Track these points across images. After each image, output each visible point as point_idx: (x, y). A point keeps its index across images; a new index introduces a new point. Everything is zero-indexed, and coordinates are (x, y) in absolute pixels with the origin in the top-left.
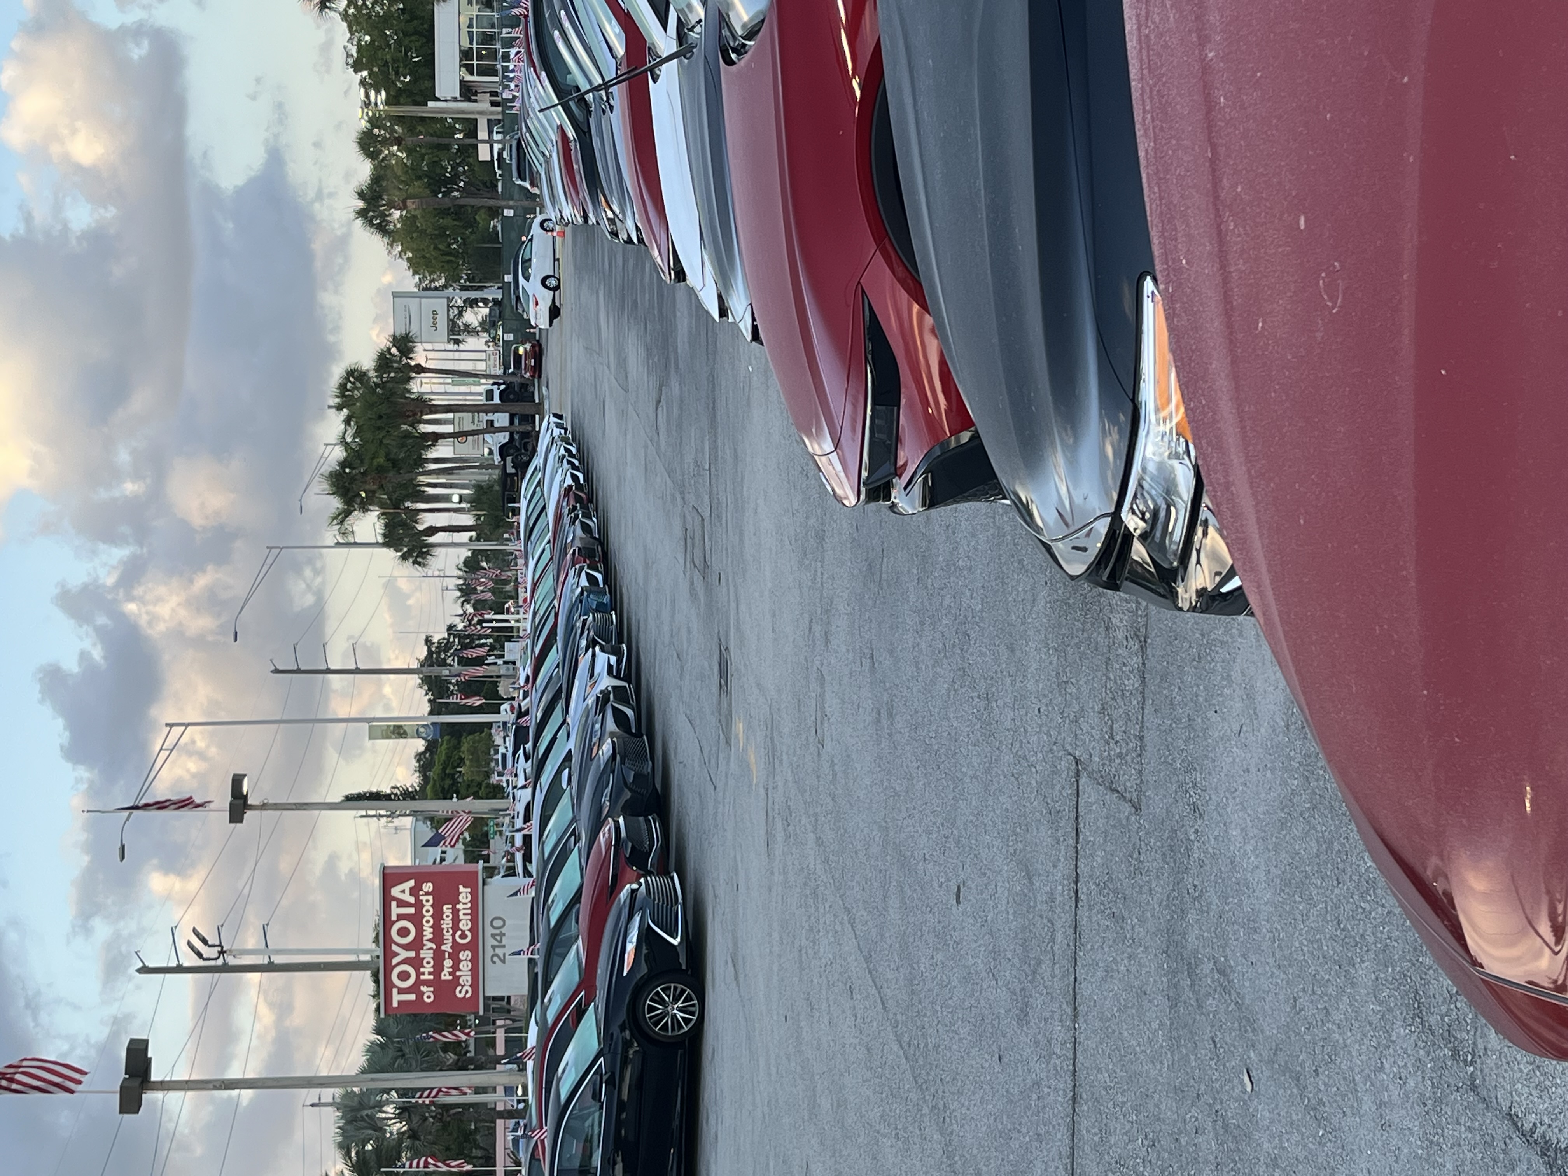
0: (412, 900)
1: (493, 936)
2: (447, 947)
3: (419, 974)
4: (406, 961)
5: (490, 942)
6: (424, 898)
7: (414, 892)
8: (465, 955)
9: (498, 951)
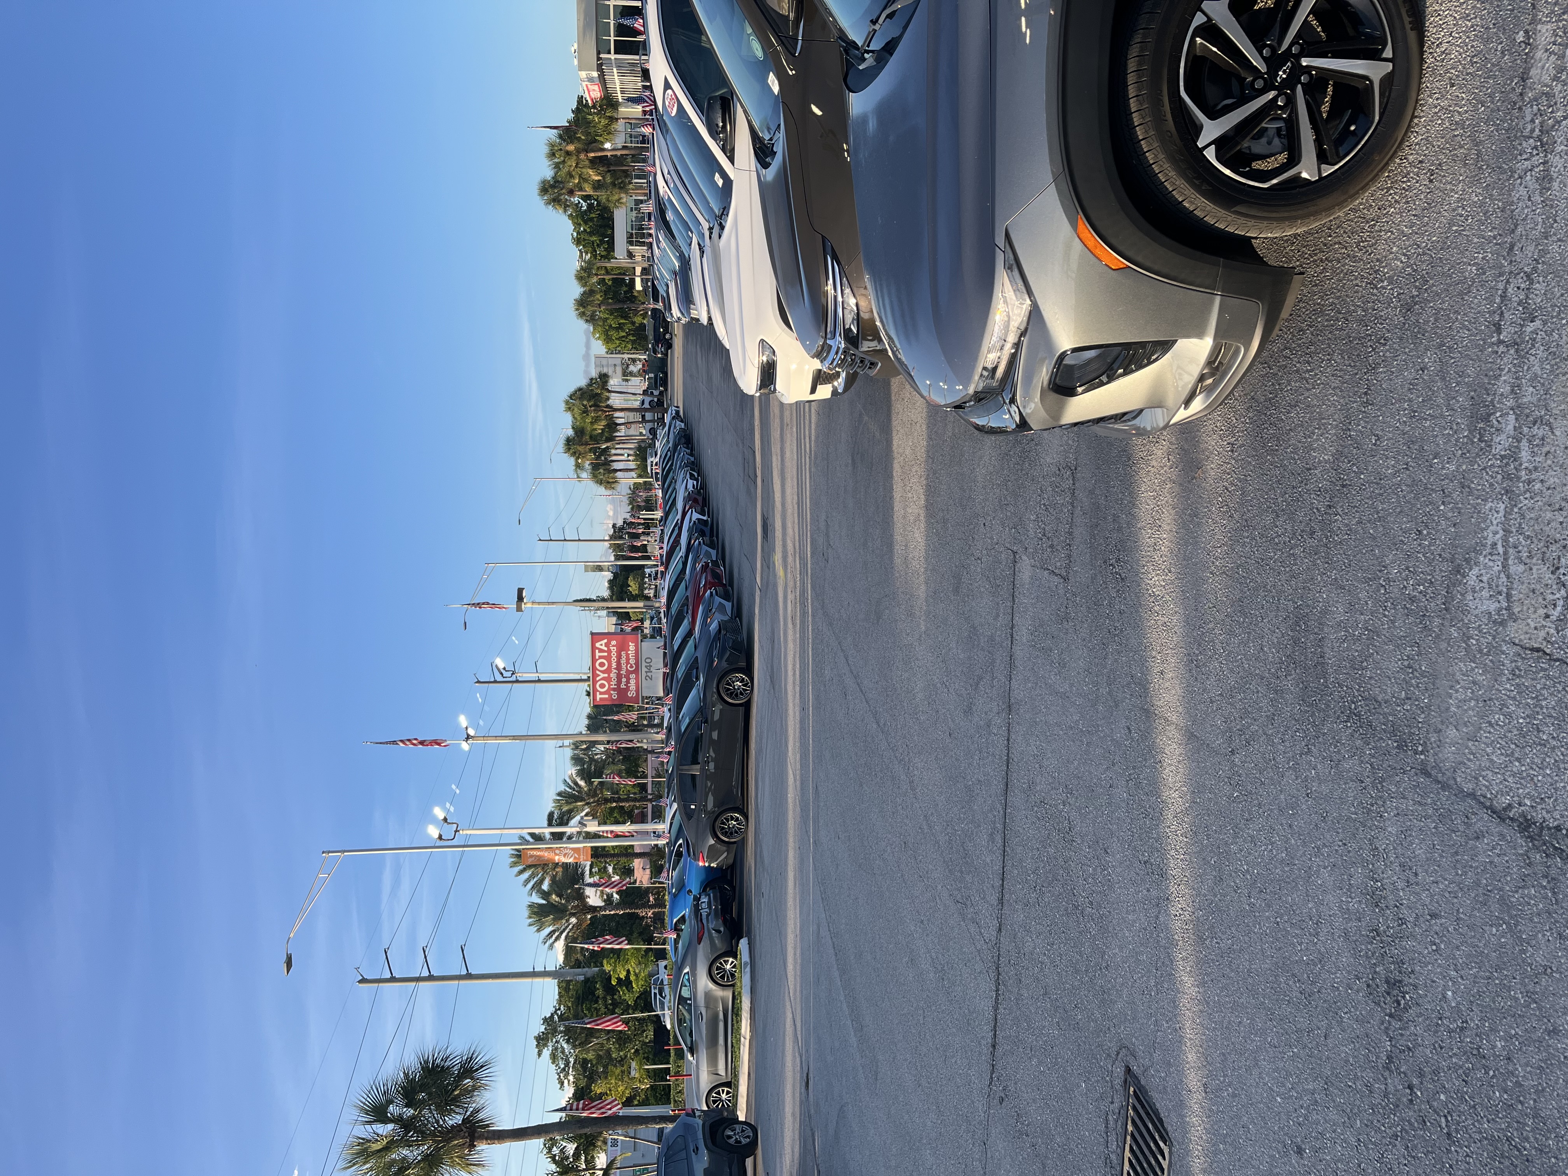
0: (606, 649)
2: (623, 672)
3: (610, 685)
4: (603, 679)
5: (644, 669)
6: (612, 648)
7: (607, 645)
8: (633, 676)
9: (649, 674)
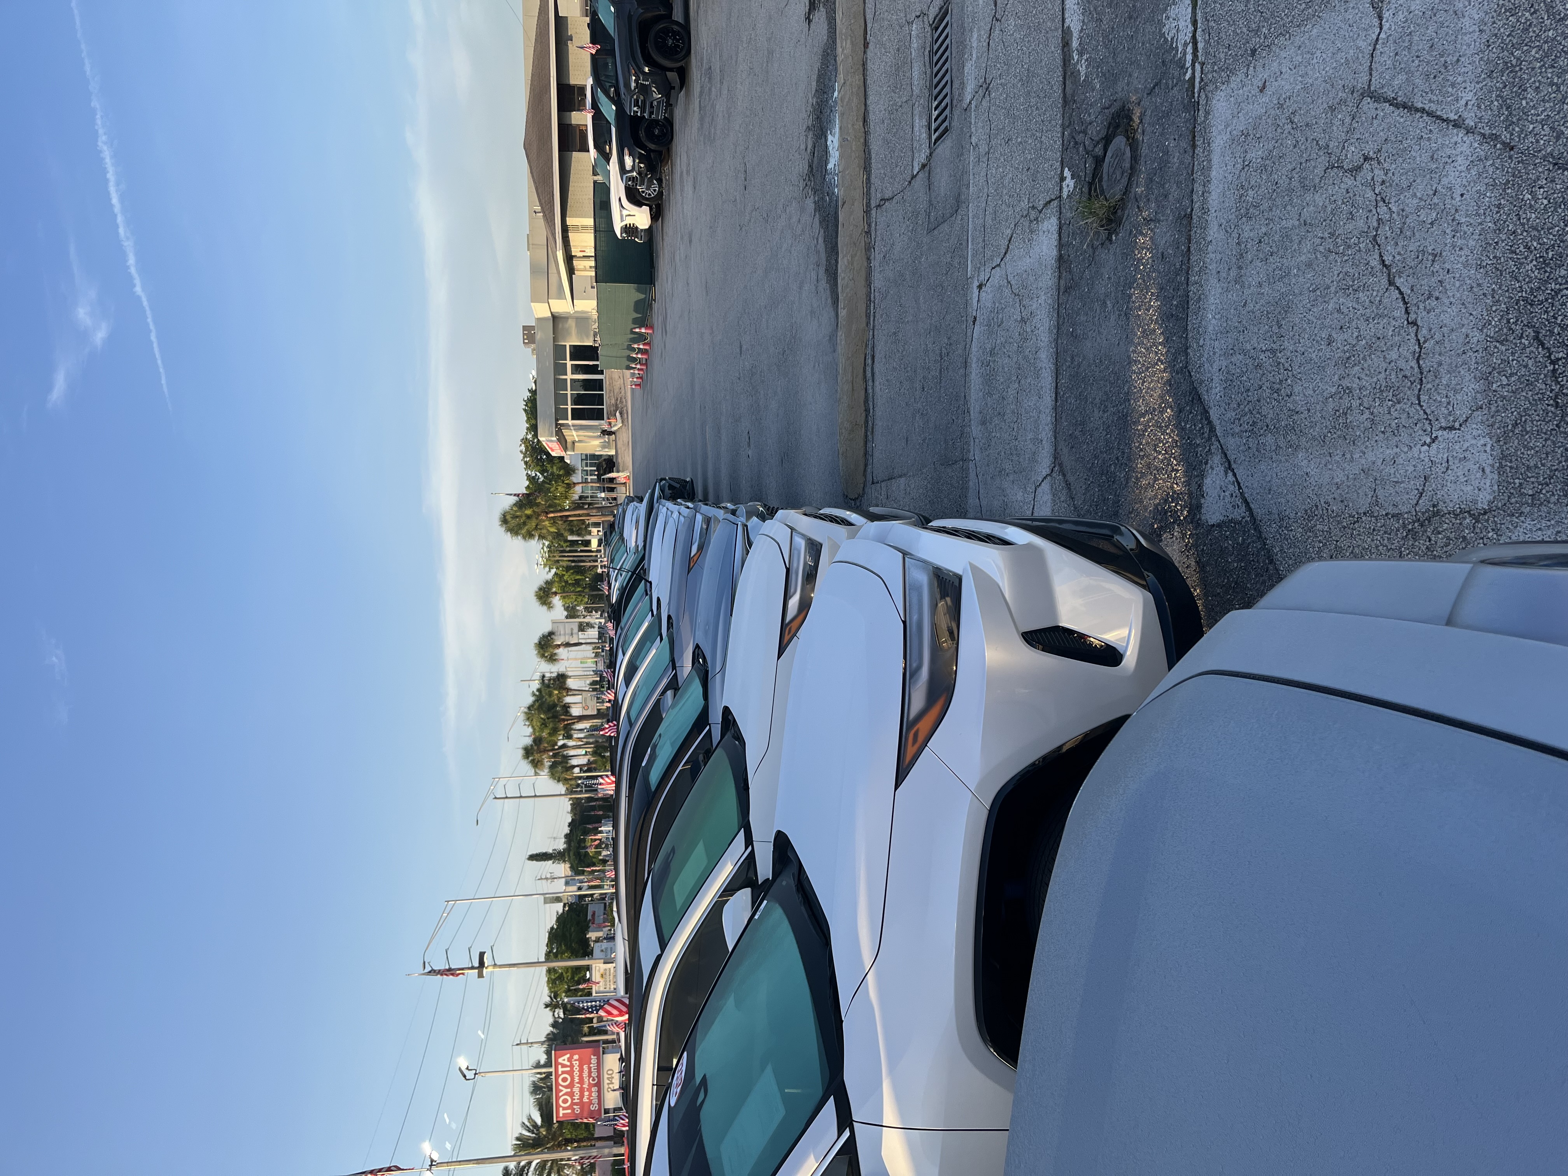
0: (568, 1064)
1: (608, 1078)
2: (586, 1086)
3: (573, 1099)
4: (565, 1094)
5: (606, 1081)
6: (574, 1063)
7: (569, 1060)
8: (593, 1090)
9: (610, 1086)
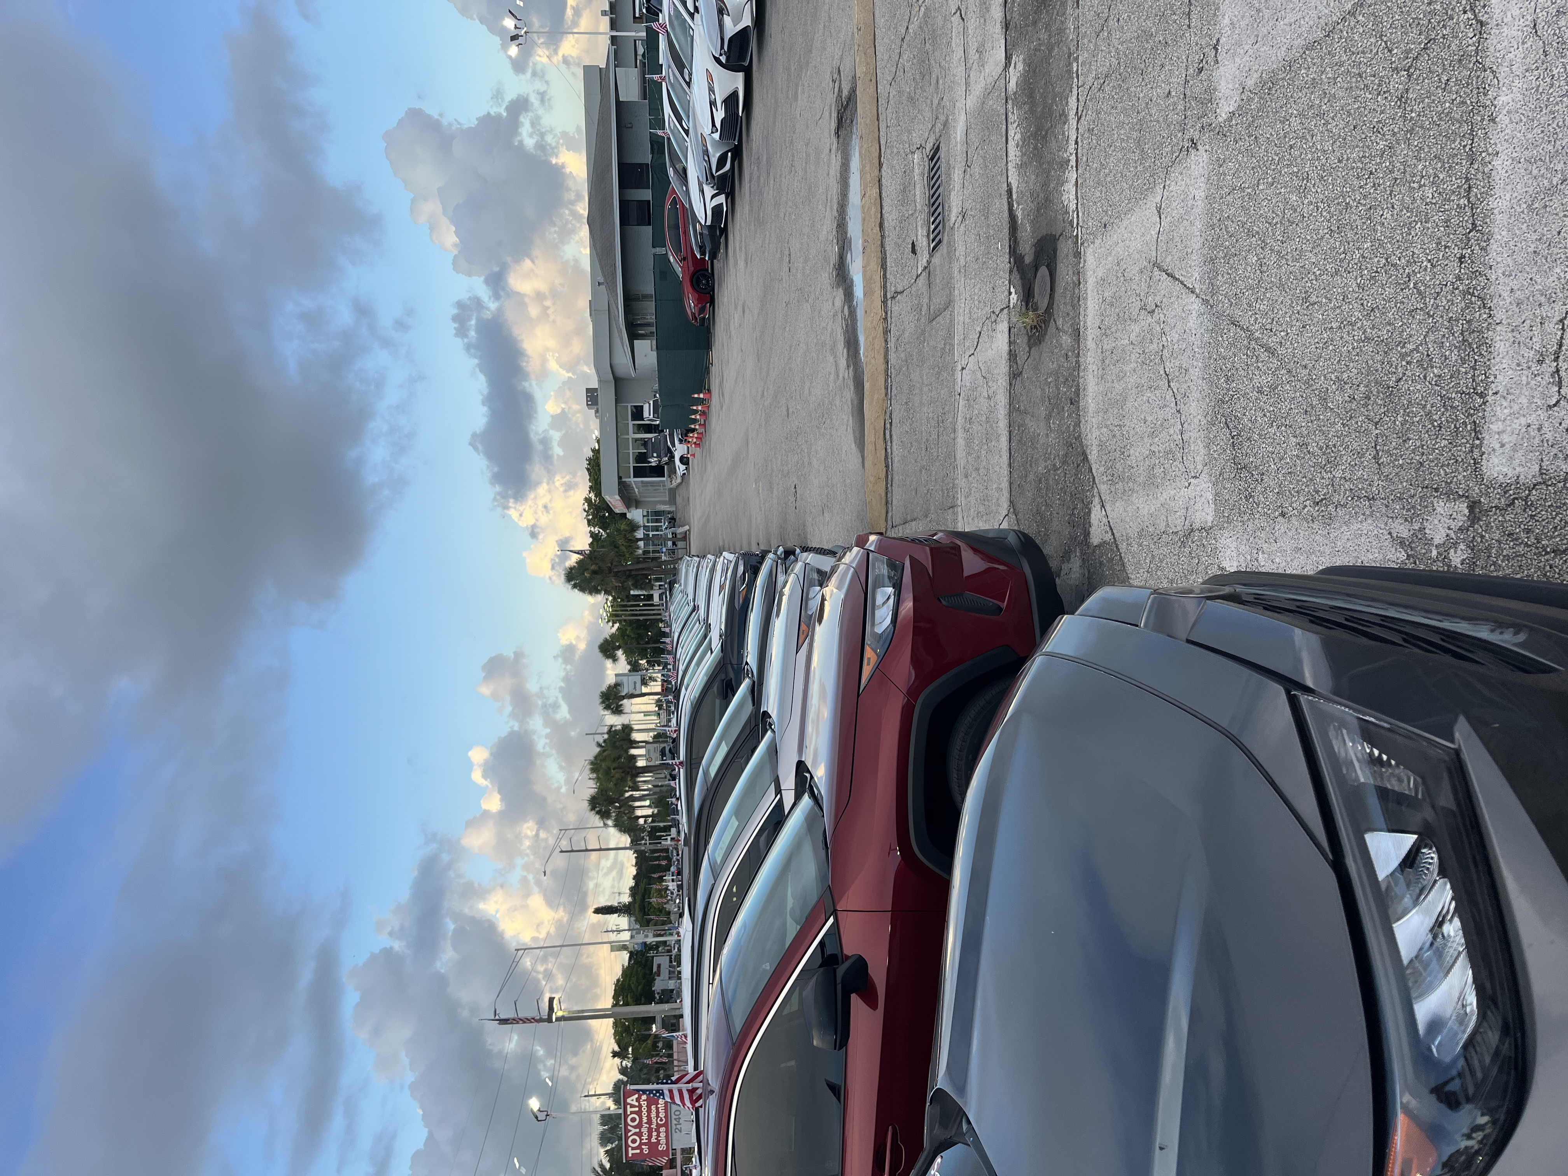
0: (637, 1104)
1: (675, 1119)
2: (654, 1126)
3: (641, 1140)
4: (634, 1134)
5: (674, 1122)
7: (638, 1100)
8: (662, 1129)
9: (678, 1126)
